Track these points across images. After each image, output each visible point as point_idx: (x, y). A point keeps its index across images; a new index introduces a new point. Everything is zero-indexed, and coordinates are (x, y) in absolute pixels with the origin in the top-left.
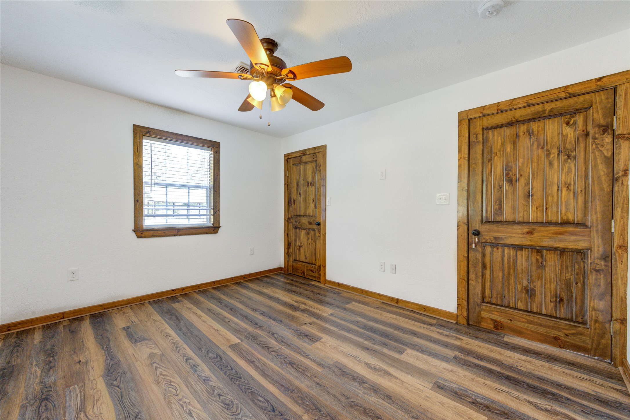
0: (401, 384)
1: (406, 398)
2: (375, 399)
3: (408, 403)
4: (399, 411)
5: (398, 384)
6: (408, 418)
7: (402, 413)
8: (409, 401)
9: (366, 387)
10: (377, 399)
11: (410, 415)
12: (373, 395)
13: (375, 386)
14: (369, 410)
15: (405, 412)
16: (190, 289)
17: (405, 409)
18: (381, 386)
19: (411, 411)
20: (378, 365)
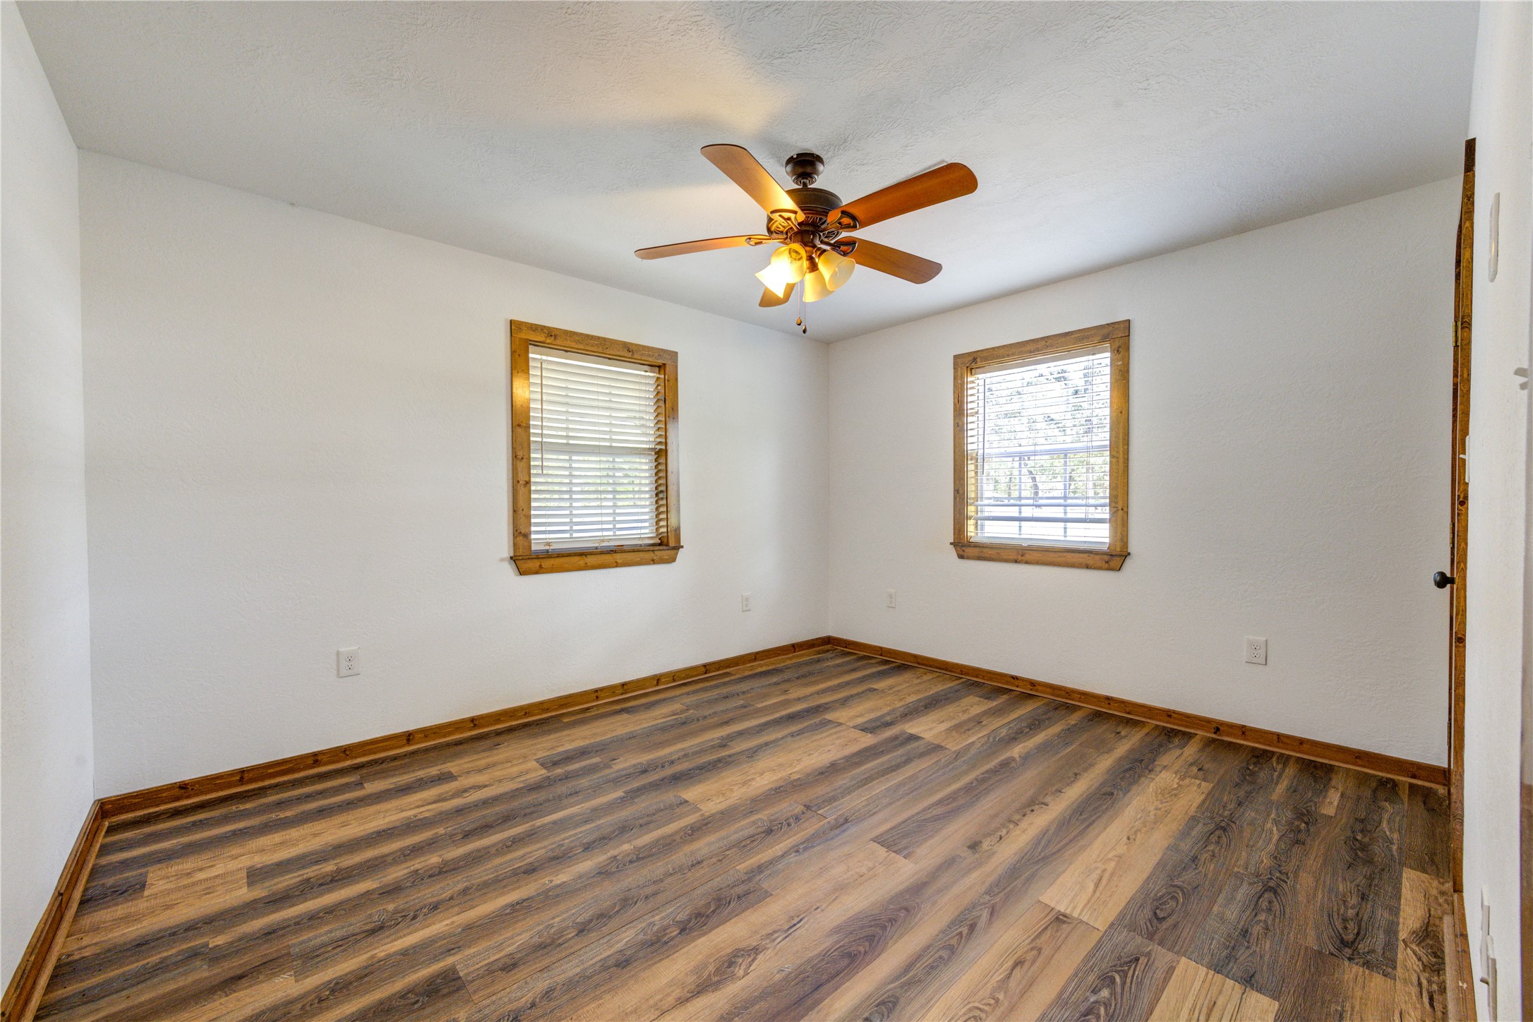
0: (656, 1004)
1: (607, 997)
2: (628, 939)
3: (592, 995)
4: (578, 970)
5: (659, 997)
6: (555, 979)
7: (571, 974)
8: (594, 999)
9: (668, 931)
10: (625, 941)
11: (559, 987)
12: (641, 937)
13: (664, 949)
14: (604, 922)
15: (570, 980)
16: (1049, 690)
17: (578, 982)
18: (662, 960)
19: (568, 991)
20: (746, 974)
